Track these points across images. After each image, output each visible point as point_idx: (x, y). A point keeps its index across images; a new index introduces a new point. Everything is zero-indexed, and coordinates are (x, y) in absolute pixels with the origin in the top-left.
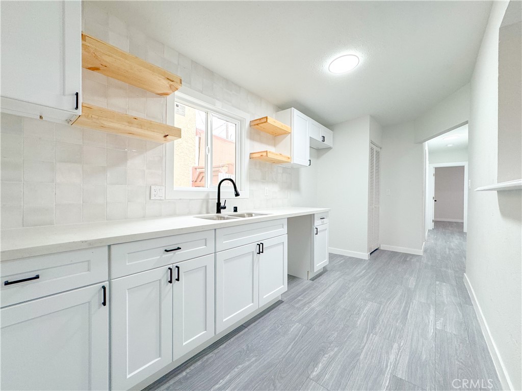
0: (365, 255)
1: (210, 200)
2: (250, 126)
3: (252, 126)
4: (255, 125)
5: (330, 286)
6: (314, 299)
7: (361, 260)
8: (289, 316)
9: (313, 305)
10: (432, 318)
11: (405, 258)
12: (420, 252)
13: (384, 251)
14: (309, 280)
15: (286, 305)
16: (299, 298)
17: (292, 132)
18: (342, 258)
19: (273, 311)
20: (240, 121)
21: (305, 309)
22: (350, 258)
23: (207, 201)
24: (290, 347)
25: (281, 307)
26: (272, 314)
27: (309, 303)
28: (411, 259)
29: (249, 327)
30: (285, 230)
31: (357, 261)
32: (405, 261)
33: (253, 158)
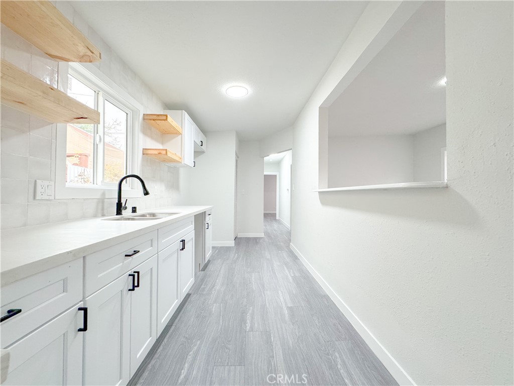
0: (232, 243)
1: (106, 200)
2: (144, 119)
3: (147, 119)
4: (150, 120)
5: (220, 271)
6: (215, 283)
7: (230, 247)
8: (204, 302)
9: (218, 287)
10: (287, 271)
11: (256, 240)
12: (262, 235)
13: (241, 238)
14: (201, 272)
15: (195, 296)
16: (202, 287)
17: (183, 134)
18: (215, 249)
19: (186, 304)
20: (132, 111)
21: (213, 292)
22: (221, 247)
23: (102, 201)
24: (221, 321)
25: (192, 298)
26: (188, 306)
27: (213, 287)
28: (259, 240)
29: (174, 324)
30: (192, 226)
31: (228, 249)
32: (257, 243)
33: (147, 154)
